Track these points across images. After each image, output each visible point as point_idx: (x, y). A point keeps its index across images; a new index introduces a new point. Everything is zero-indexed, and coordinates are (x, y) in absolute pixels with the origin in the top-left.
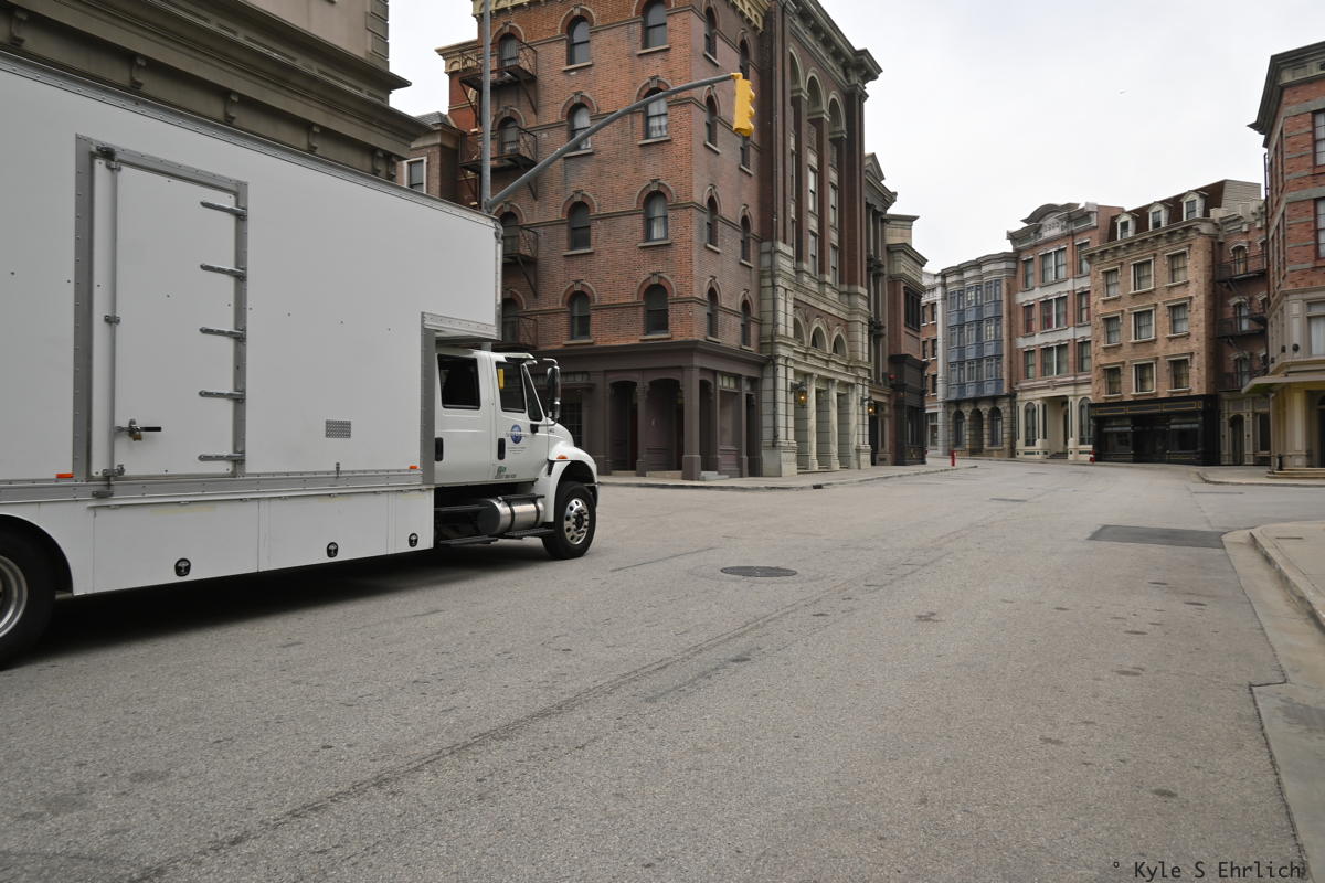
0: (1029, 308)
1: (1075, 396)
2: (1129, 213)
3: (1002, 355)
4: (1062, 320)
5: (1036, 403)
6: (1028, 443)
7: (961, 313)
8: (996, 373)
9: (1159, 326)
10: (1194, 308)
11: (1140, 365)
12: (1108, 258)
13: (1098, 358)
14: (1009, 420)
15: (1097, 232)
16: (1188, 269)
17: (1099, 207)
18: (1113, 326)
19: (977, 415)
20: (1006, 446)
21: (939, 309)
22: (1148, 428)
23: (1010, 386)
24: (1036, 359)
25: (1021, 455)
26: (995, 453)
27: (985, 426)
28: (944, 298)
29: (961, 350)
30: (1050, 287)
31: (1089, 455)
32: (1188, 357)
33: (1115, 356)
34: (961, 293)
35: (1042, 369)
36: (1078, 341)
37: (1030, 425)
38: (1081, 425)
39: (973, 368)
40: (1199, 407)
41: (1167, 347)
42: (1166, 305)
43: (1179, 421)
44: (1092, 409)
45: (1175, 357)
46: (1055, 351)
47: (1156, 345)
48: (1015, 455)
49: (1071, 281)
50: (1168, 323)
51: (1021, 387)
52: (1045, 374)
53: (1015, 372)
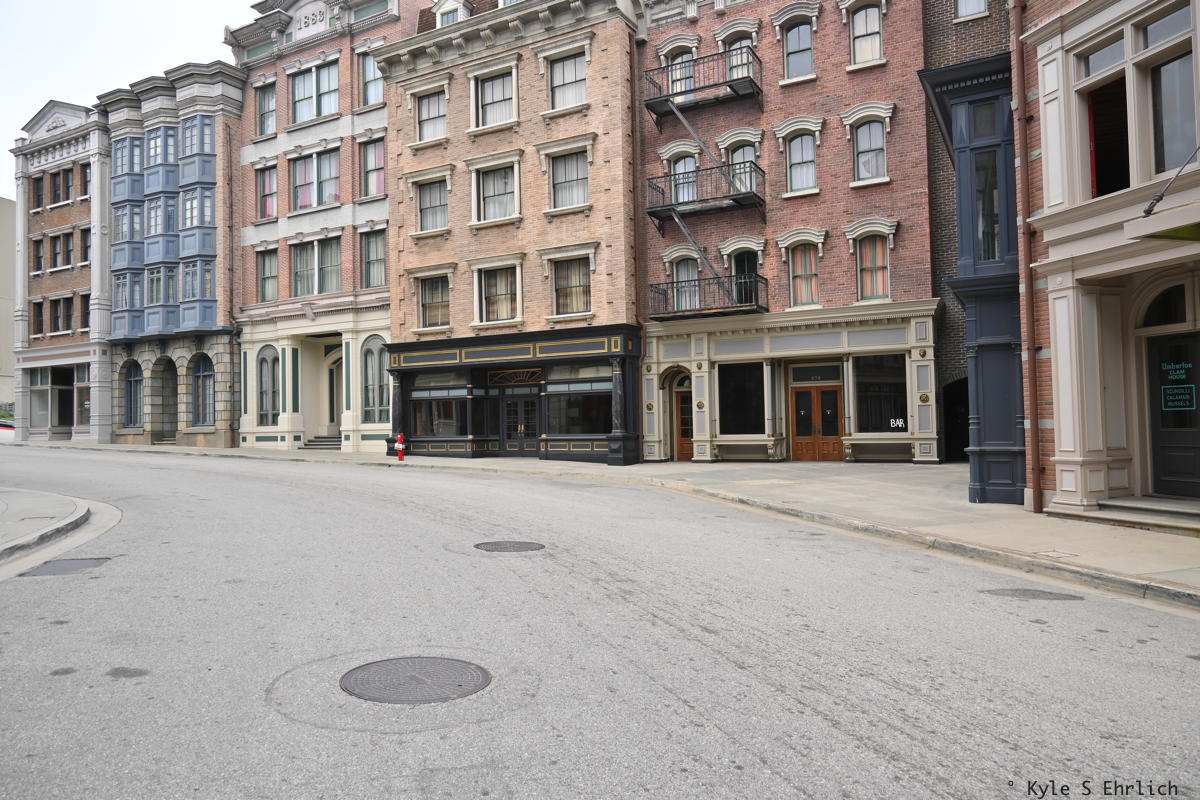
0: (265, 172)
1: (357, 331)
3: (215, 256)
4: (329, 192)
5: (279, 346)
6: (262, 420)
7: (137, 179)
8: (203, 291)
9: (526, 194)
10: (599, 158)
11: (491, 270)
13: (403, 257)
14: (228, 377)
15: (399, 27)
16: (584, 84)
18: (433, 198)
19: (167, 367)
20: (222, 425)
21: (95, 173)
22: (494, 392)
23: (231, 314)
24: (279, 266)
25: (251, 442)
26: (200, 438)
27: (182, 389)
28: (106, 154)
29: (136, 246)
30: (307, 131)
31: (384, 443)
32: (590, 252)
33: (436, 253)
34: (137, 143)
35: (290, 282)
36: (360, 230)
37: (267, 386)
38: (366, 387)
39: (158, 280)
40: (614, 350)
41: (543, 233)
42: (543, 152)
43: (566, 376)
44: (387, 356)
45: (563, 252)
46: (316, 249)
47: (520, 230)
48: (242, 444)
49: (347, 119)
50: (546, 188)
51: (250, 316)
52: (296, 292)
53: (239, 290)
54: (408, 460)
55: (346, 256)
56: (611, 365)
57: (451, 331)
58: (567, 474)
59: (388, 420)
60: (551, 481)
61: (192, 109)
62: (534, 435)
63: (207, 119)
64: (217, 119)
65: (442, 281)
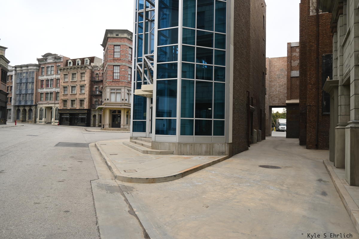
0: (42, 81)
1: (55, 107)
2: (71, 60)
3: (33, 93)
4: (52, 85)
5: (43, 108)
6: (40, 119)
7: (21, 79)
8: (31, 99)
9: (77, 90)
10: (86, 87)
11: (72, 100)
12: (65, 71)
13: (61, 97)
14: (35, 112)
15: (63, 63)
16: (85, 77)
17: (63, 56)
18: (66, 89)
19: (25, 110)
20: (33, 120)
21: (13, 77)
22: (73, 117)
23: (36, 103)
24: (44, 96)
25: (38, 123)
26: (30, 122)
27: (27, 114)
28: (16, 75)
29: (20, 91)
30: (49, 76)
31: (57, 123)
32: (84, 99)
33: (66, 97)
34: (21, 74)
35: (45, 98)
36: (56, 92)
37: (41, 114)
38: (56, 115)
39: (24, 96)
40: (86, 112)
41: (79, 96)
42: (79, 85)
43: (81, 115)
44: (59, 111)
45: (81, 99)
46: (49, 94)
47: (76, 95)
49: (55, 75)
50: (80, 90)
51: (39, 103)
52: (46, 100)
53: (37, 99)
54: (60, 125)
57: (67, 108)
59: (58, 120)
64: (35, 72)
65: (66, 101)
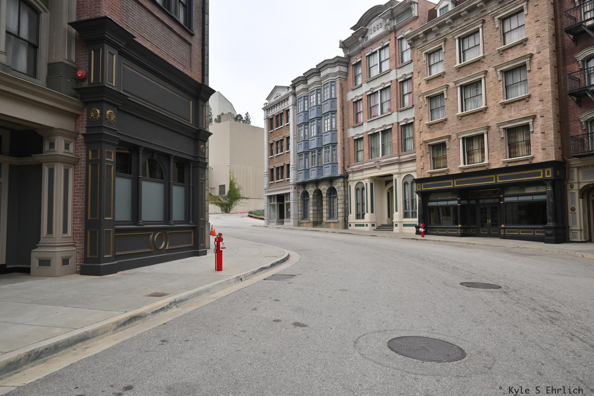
0: (357, 102)
1: (400, 173)
3: (337, 143)
5: (364, 182)
6: (358, 217)
7: (306, 113)
8: (332, 160)
9: (489, 94)
10: (535, 67)
11: (469, 137)
12: (431, 38)
13: (423, 135)
14: (343, 197)
15: (417, 22)
18: (438, 103)
19: (319, 193)
20: (341, 219)
21: (291, 113)
23: (344, 168)
24: (364, 146)
25: (353, 227)
26: (332, 225)
27: (324, 203)
28: (295, 104)
29: (306, 142)
30: (375, 80)
31: (414, 228)
32: (530, 121)
33: (440, 131)
34: (306, 98)
35: (369, 152)
36: (401, 124)
37: (360, 201)
38: (405, 201)
39: (315, 155)
40: (547, 176)
41: (500, 114)
42: (498, 70)
43: (517, 192)
44: (415, 185)
45: (513, 123)
46: (380, 135)
47: (486, 114)
48: (349, 228)
49: (394, 71)
50: (501, 89)
51: (352, 169)
52: (372, 156)
53: (347, 157)
54: (427, 237)
55: (394, 137)
56: (545, 185)
58: (518, 247)
59: (416, 217)
60: (508, 251)
61: (327, 80)
62: (497, 225)
63: (333, 83)
64: (337, 82)
65: (443, 145)
